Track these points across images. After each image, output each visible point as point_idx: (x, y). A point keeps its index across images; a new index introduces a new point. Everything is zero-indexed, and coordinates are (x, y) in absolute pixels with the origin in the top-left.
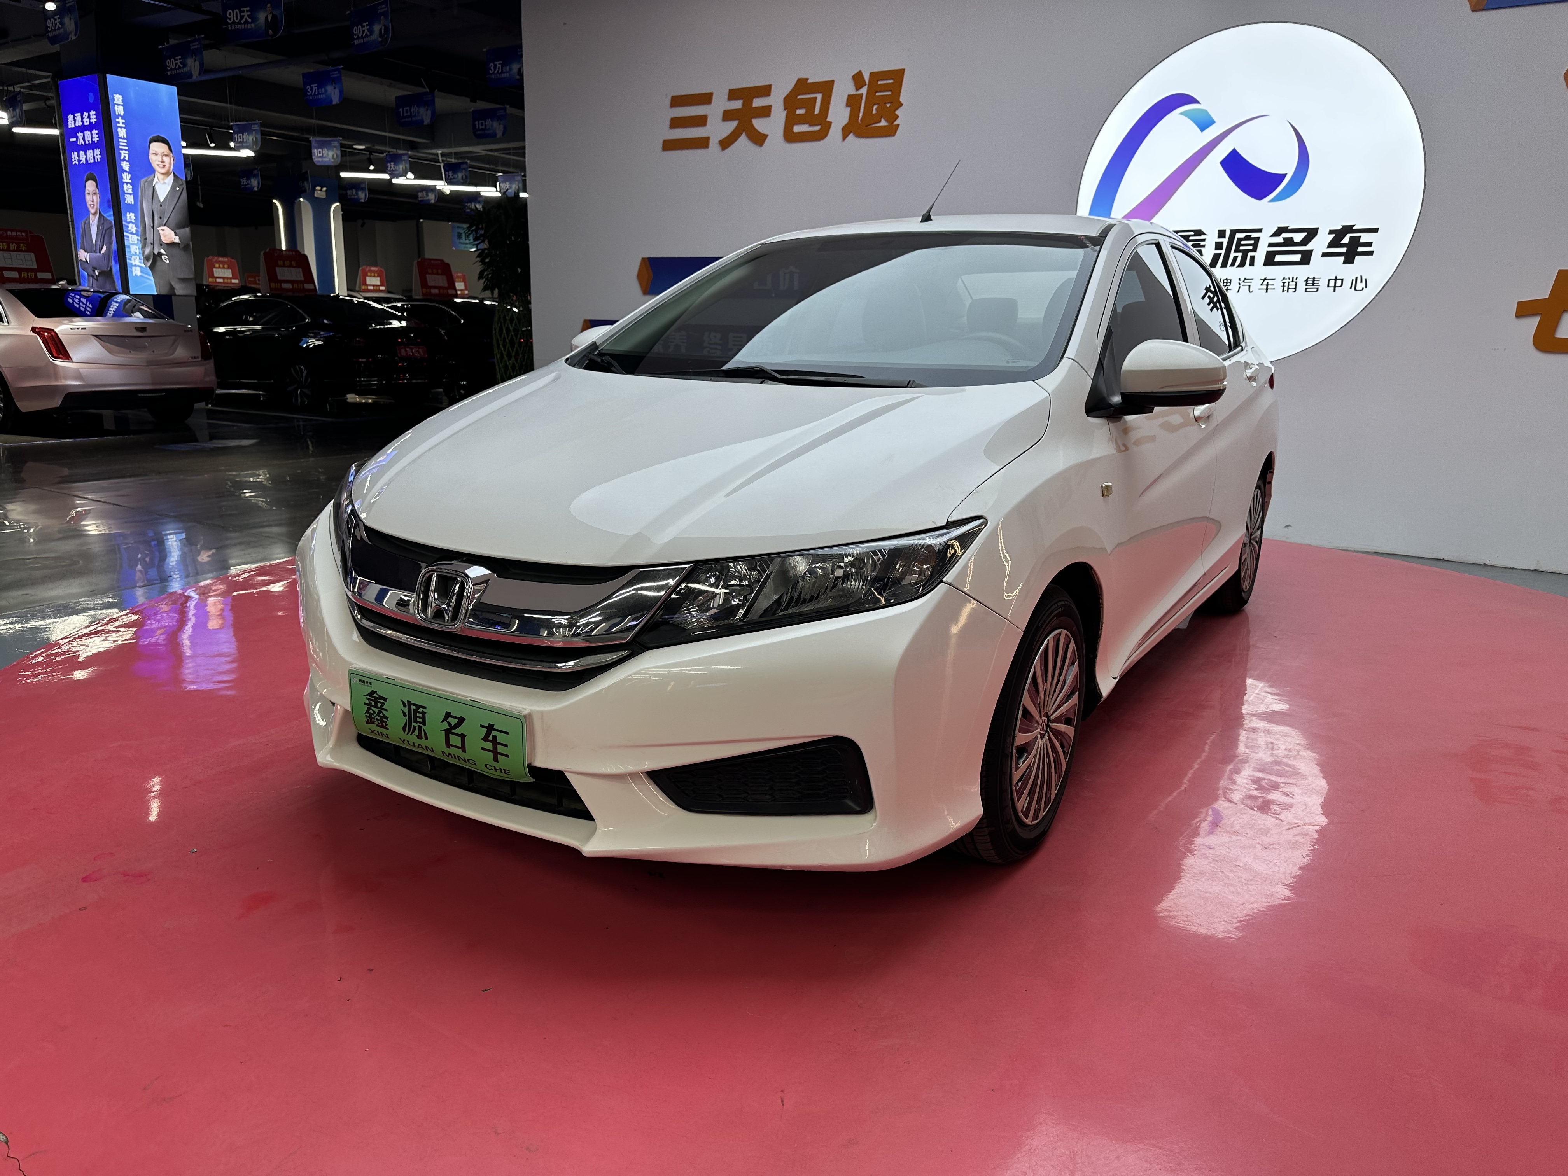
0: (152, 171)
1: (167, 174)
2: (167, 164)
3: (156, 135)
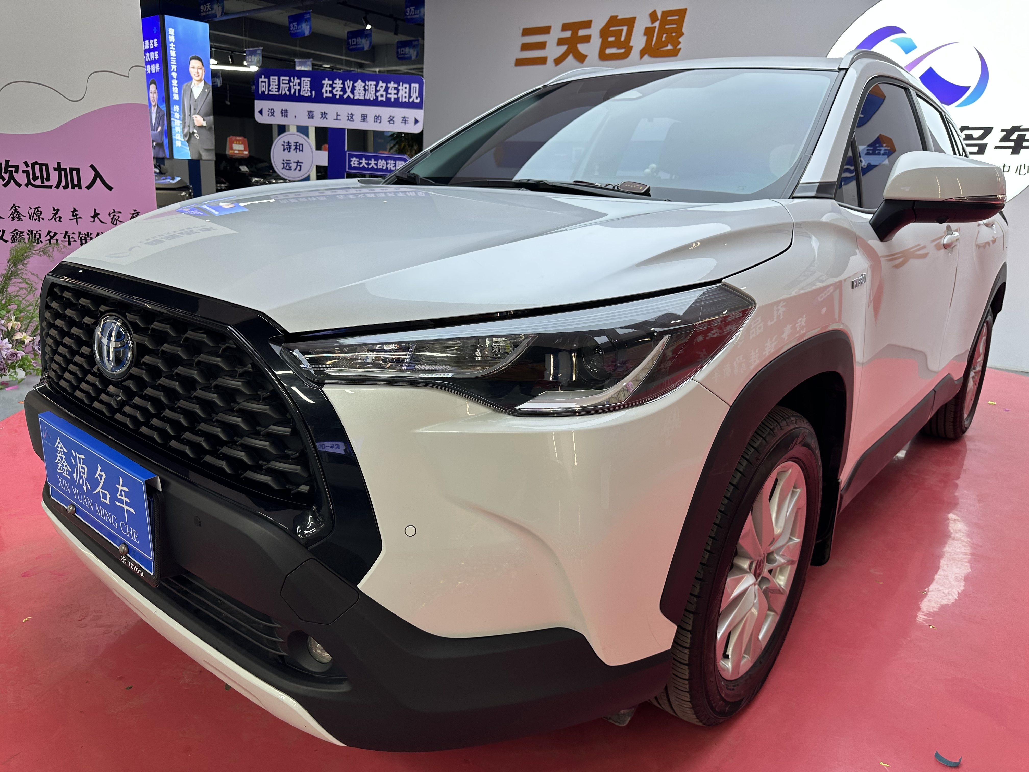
0: (190, 78)
1: (200, 81)
2: (200, 74)
3: (194, 55)
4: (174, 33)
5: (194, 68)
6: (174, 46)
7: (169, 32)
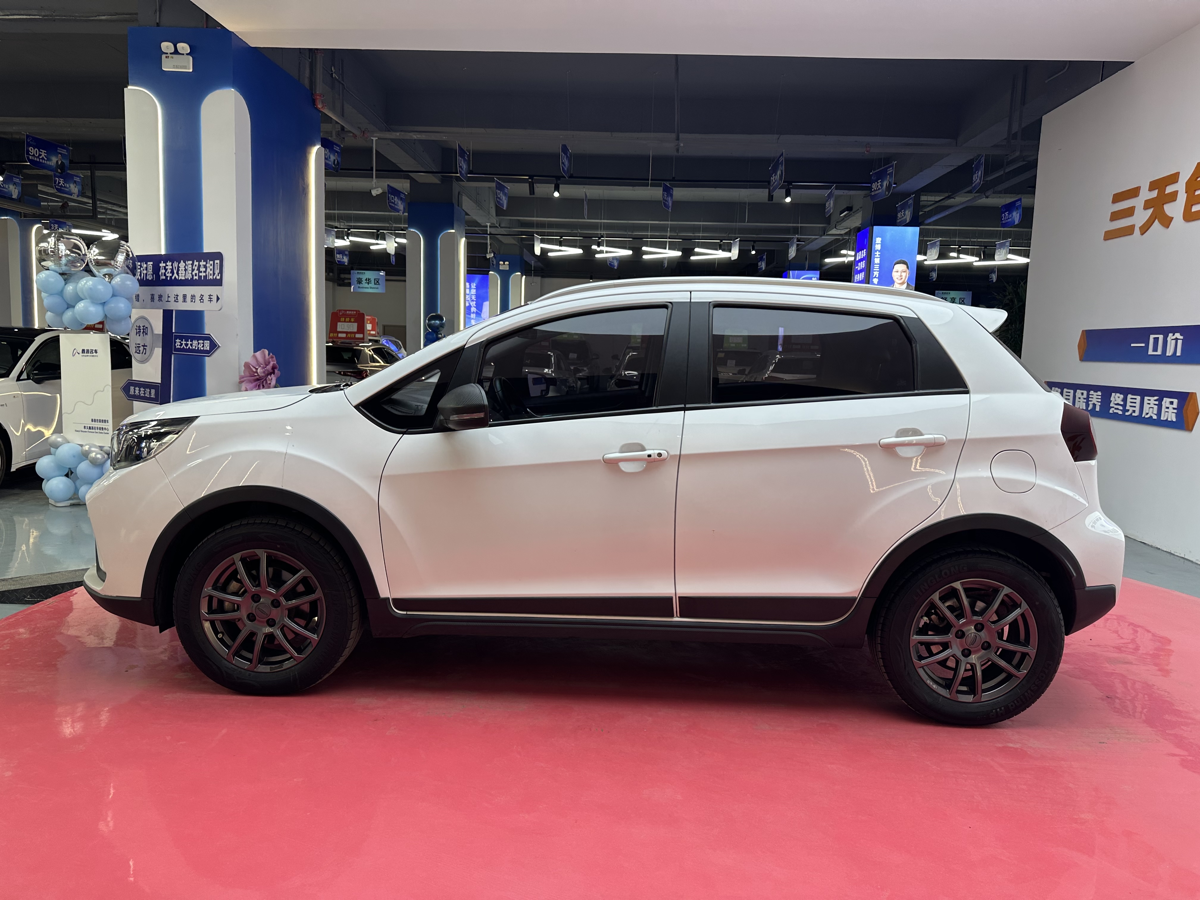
2: (904, 277)
3: (899, 260)
4: (881, 241)
5: (897, 272)
6: (880, 253)
7: (876, 241)
